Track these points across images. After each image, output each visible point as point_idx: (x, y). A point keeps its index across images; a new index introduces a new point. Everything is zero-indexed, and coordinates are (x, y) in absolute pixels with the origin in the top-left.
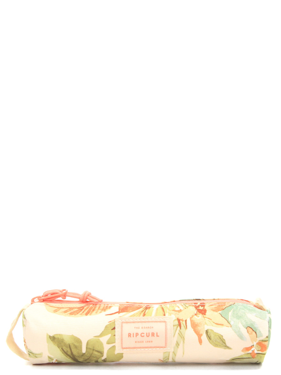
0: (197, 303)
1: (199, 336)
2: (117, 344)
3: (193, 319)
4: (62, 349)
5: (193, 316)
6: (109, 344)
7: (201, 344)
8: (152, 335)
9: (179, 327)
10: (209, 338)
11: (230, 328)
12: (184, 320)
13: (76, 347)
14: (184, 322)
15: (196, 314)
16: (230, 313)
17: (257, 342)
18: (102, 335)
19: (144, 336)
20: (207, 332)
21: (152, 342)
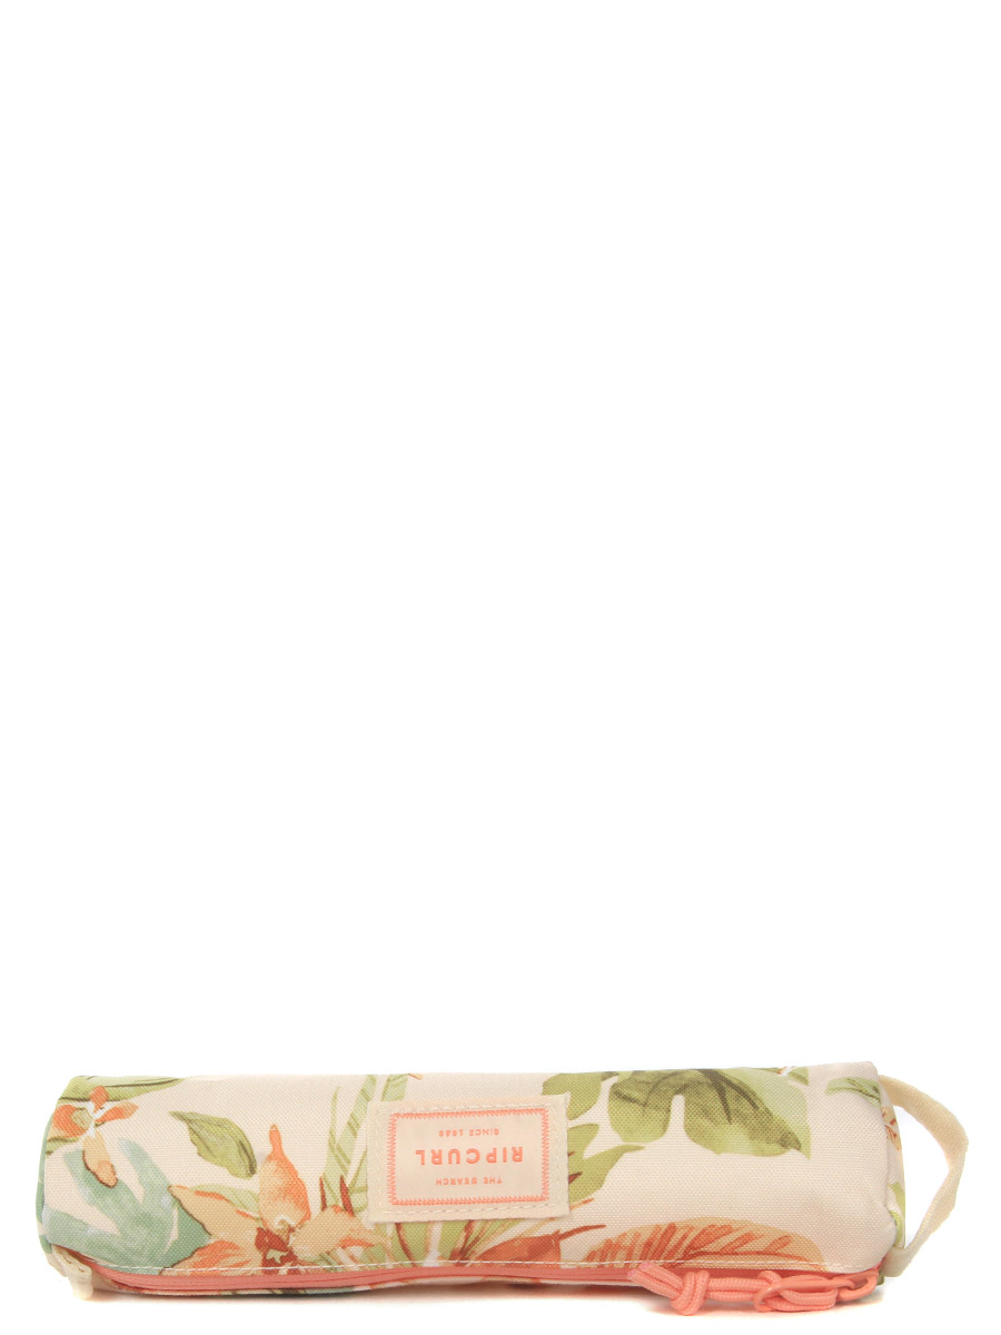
0: (289, 1273)
1: (278, 1156)
2: (560, 1126)
3: (299, 1215)
4: (754, 1106)
5: (301, 1224)
6: (591, 1125)
7: (274, 1126)
8: (440, 1157)
9: (348, 1183)
10: (244, 1149)
11: (174, 1182)
12: (329, 1211)
13: (706, 1113)
14: (330, 1201)
15: (291, 1230)
16: (174, 1234)
17: (83, 1137)
18: (615, 1156)
19: (468, 1153)
20: (252, 1170)
21: (441, 1134)
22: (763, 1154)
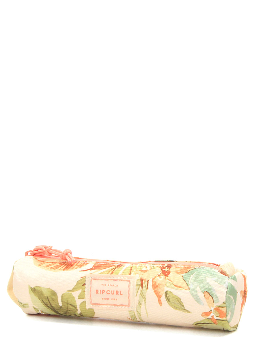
0: (164, 265)
1: (159, 297)
2: (87, 299)
3: (155, 280)
4: (42, 300)
5: (156, 277)
6: (80, 299)
7: (161, 306)
8: (116, 293)
9: (141, 287)
10: (168, 299)
11: (188, 291)
12: (147, 280)
13: (53, 300)
14: (146, 283)
15: (159, 276)
16: (192, 277)
18: (73, 290)
19: (109, 294)
20: (166, 293)
21: (116, 299)
22: (39, 287)
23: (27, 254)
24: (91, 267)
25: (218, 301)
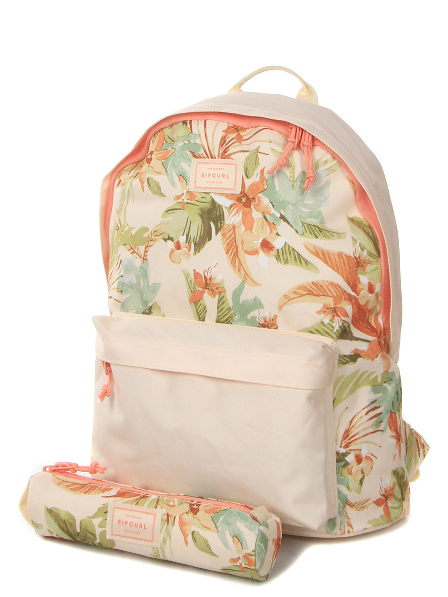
0: (193, 501)
1: (185, 536)
2: (108, 529)
3: (182, 517)
4: (58, 523)
5: (183, 514)
6: (100, 527)
7: (186, 546)
8: (140, 526)
9: (166, 523)
10: (195, 540)
11: (216, 533)
12: (174, 516)
13: (70, 524)
14: (173, 519)
15: (187, 513)
16: (221, 518)
17: (243, 554)
18: (94, 516)
19: (132, 526)
20: (193, 533)
21: (140, 533)
22: (56, 508)
23: (45, 469)
24: (115, 494)
25: (247, 548)
